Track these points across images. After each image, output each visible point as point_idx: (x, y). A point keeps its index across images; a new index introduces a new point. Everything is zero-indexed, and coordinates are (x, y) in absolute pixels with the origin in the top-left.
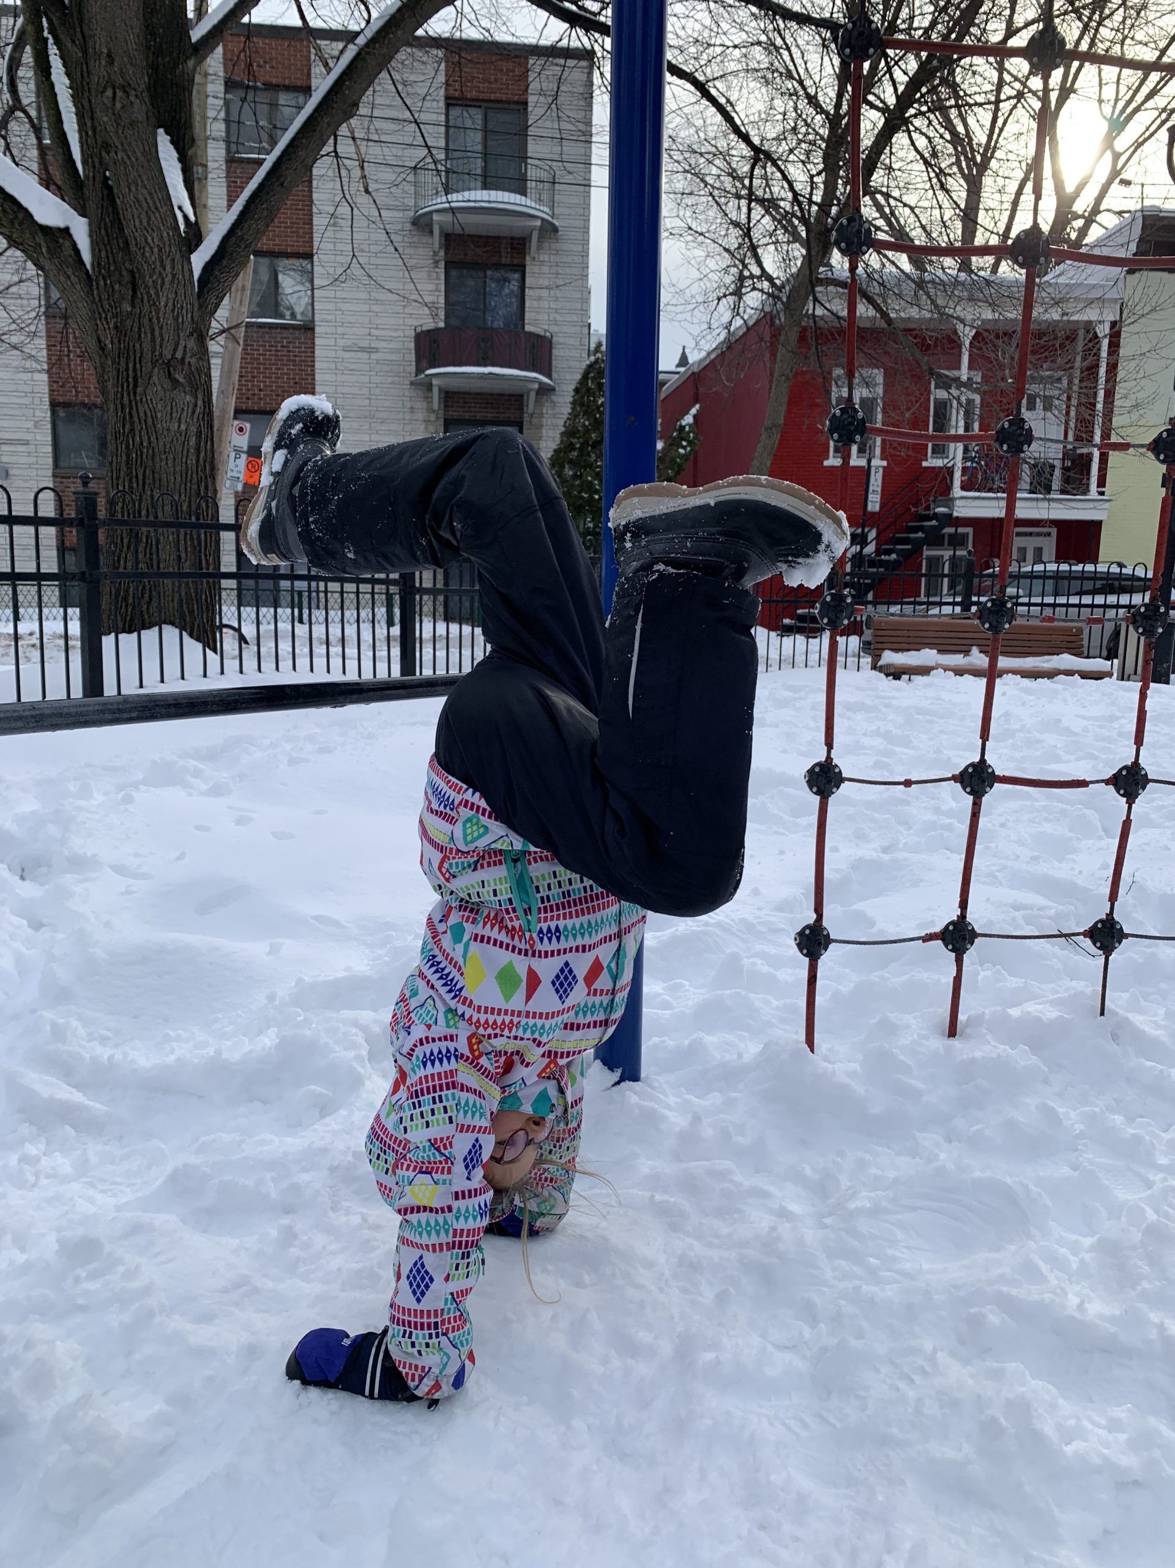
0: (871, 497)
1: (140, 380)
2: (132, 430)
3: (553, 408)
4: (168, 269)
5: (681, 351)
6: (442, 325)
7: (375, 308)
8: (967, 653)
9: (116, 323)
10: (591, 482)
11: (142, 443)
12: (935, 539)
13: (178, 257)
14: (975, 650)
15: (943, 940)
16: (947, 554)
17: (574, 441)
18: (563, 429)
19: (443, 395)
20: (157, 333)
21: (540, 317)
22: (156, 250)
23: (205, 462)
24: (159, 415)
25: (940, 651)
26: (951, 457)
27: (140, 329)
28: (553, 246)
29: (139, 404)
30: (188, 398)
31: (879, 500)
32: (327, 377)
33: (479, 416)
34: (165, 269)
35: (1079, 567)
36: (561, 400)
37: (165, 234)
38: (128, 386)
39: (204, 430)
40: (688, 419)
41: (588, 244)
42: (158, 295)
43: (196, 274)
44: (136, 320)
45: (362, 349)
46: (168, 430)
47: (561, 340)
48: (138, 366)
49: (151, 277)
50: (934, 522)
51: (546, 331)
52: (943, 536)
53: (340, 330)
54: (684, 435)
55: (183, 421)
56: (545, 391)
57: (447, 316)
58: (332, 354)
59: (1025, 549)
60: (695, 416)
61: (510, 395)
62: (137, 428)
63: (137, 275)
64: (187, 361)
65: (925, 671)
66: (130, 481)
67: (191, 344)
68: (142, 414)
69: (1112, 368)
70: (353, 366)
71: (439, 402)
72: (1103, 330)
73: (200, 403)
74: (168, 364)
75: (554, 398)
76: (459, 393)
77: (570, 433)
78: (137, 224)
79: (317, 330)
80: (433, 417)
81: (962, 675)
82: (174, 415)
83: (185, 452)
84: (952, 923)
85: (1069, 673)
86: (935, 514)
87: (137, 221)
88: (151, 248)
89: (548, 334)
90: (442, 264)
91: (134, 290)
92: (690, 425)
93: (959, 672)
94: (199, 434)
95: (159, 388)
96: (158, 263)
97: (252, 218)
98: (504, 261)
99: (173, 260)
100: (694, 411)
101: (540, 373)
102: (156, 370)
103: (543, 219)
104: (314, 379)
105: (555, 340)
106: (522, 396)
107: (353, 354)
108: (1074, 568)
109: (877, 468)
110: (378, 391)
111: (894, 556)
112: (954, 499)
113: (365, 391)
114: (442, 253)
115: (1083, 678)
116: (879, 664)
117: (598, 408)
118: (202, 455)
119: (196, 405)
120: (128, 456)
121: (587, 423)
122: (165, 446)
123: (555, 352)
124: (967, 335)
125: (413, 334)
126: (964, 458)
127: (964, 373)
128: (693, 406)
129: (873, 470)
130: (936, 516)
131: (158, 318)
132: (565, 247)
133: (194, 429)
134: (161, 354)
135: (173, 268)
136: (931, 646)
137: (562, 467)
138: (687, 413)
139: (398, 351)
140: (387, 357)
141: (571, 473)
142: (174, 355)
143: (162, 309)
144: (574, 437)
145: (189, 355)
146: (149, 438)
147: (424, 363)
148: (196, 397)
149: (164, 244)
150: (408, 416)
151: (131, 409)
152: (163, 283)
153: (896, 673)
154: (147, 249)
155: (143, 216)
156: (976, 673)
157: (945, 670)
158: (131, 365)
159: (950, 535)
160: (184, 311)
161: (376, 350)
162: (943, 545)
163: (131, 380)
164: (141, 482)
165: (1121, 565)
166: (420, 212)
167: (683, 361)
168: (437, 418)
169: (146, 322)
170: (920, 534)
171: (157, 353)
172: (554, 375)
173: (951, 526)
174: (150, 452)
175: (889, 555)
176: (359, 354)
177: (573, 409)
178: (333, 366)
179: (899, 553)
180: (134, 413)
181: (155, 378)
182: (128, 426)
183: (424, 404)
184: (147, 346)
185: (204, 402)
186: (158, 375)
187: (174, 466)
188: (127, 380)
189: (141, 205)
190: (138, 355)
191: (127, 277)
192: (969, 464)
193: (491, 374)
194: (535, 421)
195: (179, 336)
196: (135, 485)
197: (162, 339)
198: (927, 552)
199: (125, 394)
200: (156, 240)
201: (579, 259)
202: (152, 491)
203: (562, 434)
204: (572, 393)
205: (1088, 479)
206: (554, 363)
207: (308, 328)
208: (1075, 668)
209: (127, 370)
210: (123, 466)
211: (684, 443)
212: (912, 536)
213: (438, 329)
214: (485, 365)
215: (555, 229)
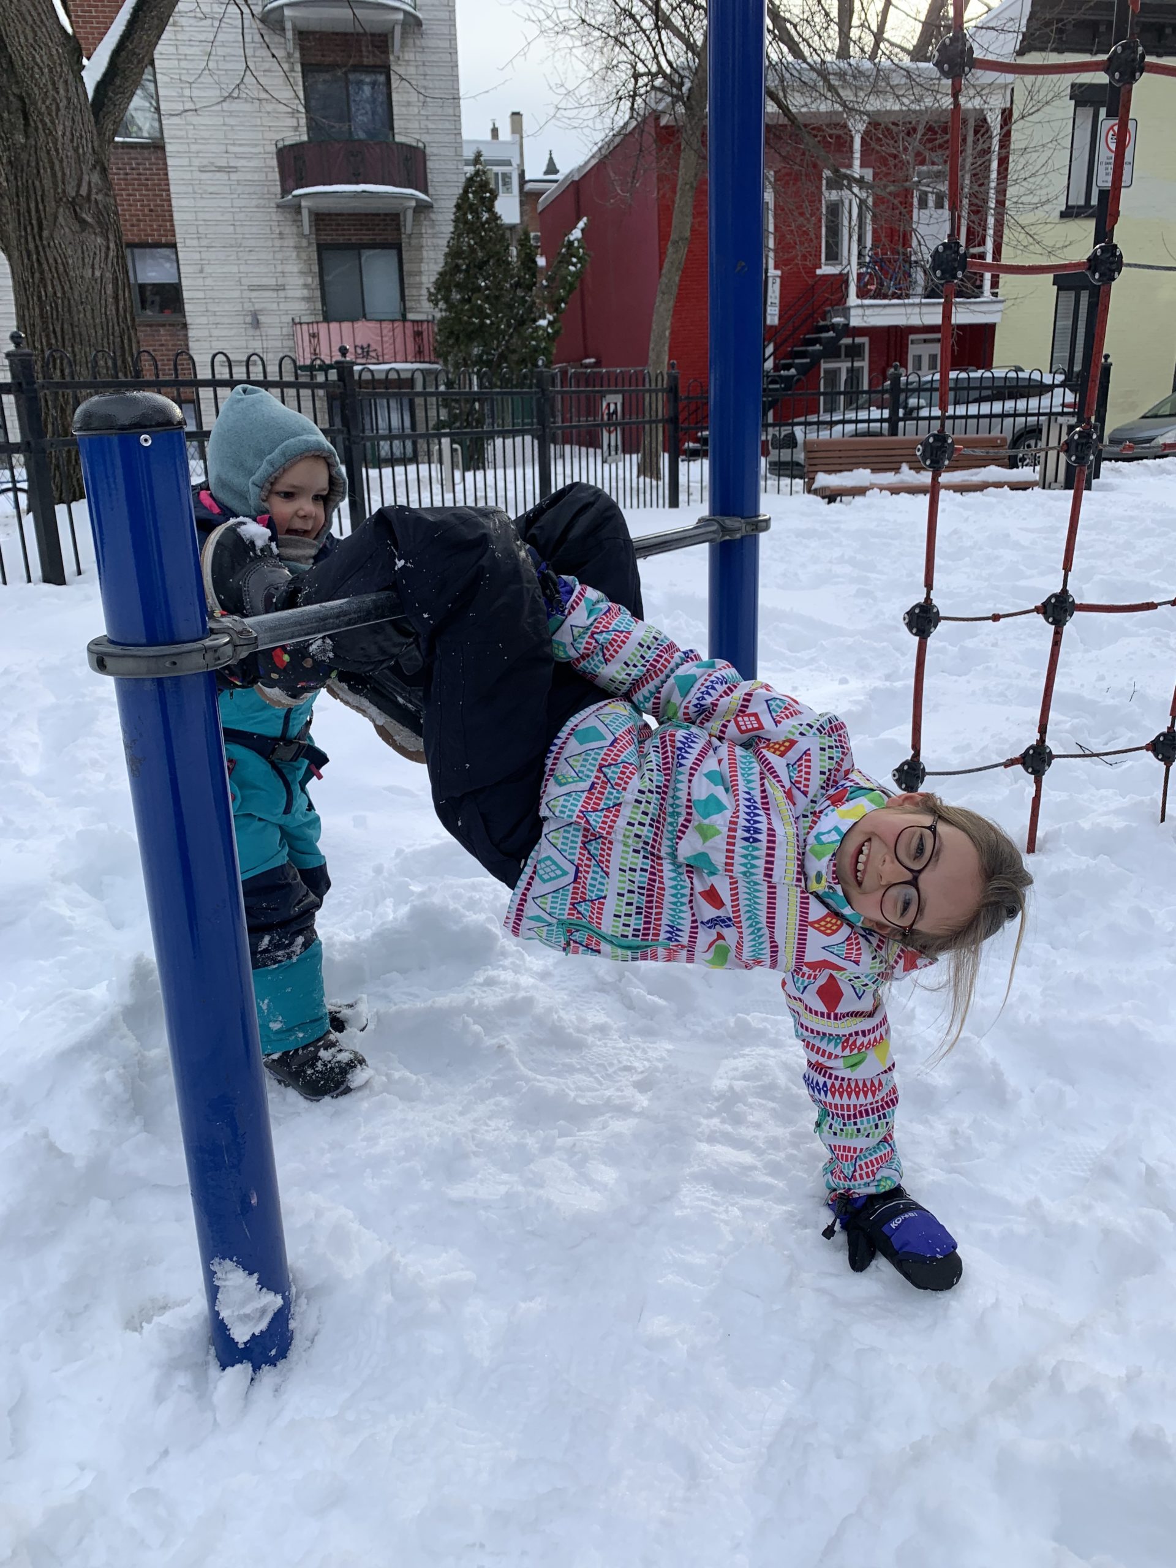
0: (769, 310)
1: (45, 222)
2: (42, 279)
3: (433, 227)
4: (62, 92)
5: (548, 156)
6: (305, 138)
7: (232, 121)
8: (897, 470)
9: (9, 157)
10: (481, 306)
11: (55, 293)
12: (833, 351)
13: (70, 77)
14: (905, 467)
15: (1024, 764)
16: (844, 366)
17: (461, 261)
18: (447, 250)
19: (313, 218)
20: (57, 168)
21: (410, 126)
22: (46, 70)
23: (125, 311)
24: (70, 261)
25: (874, 471)
26: (845, 262)
27: (38, 164)
28: (418, 42)
29: (47, 250)
30: (99, 240)
31: (777, 312)
32: (184, 202)
33: (354, 239)
34: (58, 93)
35: (978, 374)
36: (440, 217)
37: (54, 52)
38: (32, 229)
39: (120, 276)
40: (576, 234)
41: (455, 39)
42: (53, 123)
43: (90, 94)
44: (32, 152)
45: (220, 169)
46: (82, 277)
47: (435, 151)
48: (41, 207)
49: (44, 102)
50: (831, 334)
51: (418, 141)
52: (840, 347)
53: (194, 148)
54: (574, 251)
55: (97, 266)
56: (423, 208)
57: (309, 128)
58: (188, 176)
59: (920, 357)
60: (583, 230)
61: (386, 215)
62: (48, 276)
63: (27, 100)
64: (93, 197)
65: (859, 491)
66: (48, 336)
67: (95, 178)
68: (51, 261)
69: (1003, 161)
70: (211, 189)
71: (310, 226)
72: (994, 121)
73: (112, 246)
74: (73, 203)
75: (433, 216)
76: (329, 215)
77: (454, 254)
78: (22, 40)
79: (168, 148)
80: (304, 243)
81: (898, 493)
82: (86, 260)
83: (103, 302)
84: (1032, 747)
85: (998, 485)
86: (833, 324)
87: (22, 37)
88: (41, 69)
89: (421, 145)
90: (298, 68)
91: (26, 118)
92: (579, 240)
93: (895, 490)
94: (115, 280)
95: (67, 230)
96: (50, 87)
97: (142, 29)
98: (366, 61)
99: (66, 82)
100: (581, 225)
101: (416, 189)
102: (61, 210)
103: (406, 12)
104: (170, 205)
105: (428, 151)
106: (398, 215)
107: (210, 174)
108: (972, 375)
109: (774, 277)
110: (242, 216)
111: (793, 371)
112: (849, 308)
113: (228, 216)
114: (297, 55)
115: (1012, 489)
116: (814, 486)
117: (483, 224)
118: (121, 304)
119: (108, 248)
120: (41, 310)
121: (472, 242)
122: (81, 295)
123: (429, 164)
124: (858, 128)
125: (273, 149)
126: (859, 264)
127: (857, 170)
128: (579, 219)
129: (770, 280)
130: (833, 327)
131: (57, 150)
132: (432, 43)
133: (109, 275)
134: (64, 191)
135: (67, 91)
136: (864, 465)
137: (449, 290)
138: (575, 227)
139: (256, 170)
140: (249, 177)
141: (458, 297)
142: (78, 192)
143: (60, 139)
144: (459, 258)
145: (94, 191)
146: (63, 288)
147: (291, 183)
148: (107, 239)
149: (54, 63)
150: (277, 243)
151: (38, 253)
152: (58, 109)
153: (831, 496)
154: (36, 70)
155: (28, 31)
156: (913, 490)
157: (881, 490)
158: (33, 205)
159: (847, 346)
160: (84, 141)
161: (235, 169)
162: (839, 356)
163: (34, 222)
164: (59, 338)
165: (1018, 369)
166: (270, 6)
167: (552, 169)
168: (310, 244)
169: (43, 154)
170: (818, 347)
171: (60, 190)
172: (431, 190)
173: (848, 336)
174: (66, 303)
175: (788, 370)
176: (218, 175)
177: (456, 227)
178: (190, 189)
179: (798, 367)
180: (43, 261)
181: (61, 219)
182: (37, 275)
183: (294, 229)
184: (48, 183)
185: (116, 245)
186: (64, 216)
187: (93, 318)
188: (31, 224)
189: (24, 19)
190: (39, 193)
191: (16, 104)
192: (863, 270)
193: (364, 192)
194: (414, 242)
195: (81, 170)
196: (53, 341)
197: (64, 174)
198: (825, 365)
199: (30, 238)
200: (45, 58)
201: (447, 57)
202: (73, 346)
203: (446, 255)
204: (454, 210)
205: (982, 281)
206: (429, 176)
207: (157, 146)
208: (1003, 480)
209: (29, 212)
210: (38, 321)
211: (574, 260)
212: (810, 348)
213: (302, 144)
214: (357, 183)
215: (419, 23)
